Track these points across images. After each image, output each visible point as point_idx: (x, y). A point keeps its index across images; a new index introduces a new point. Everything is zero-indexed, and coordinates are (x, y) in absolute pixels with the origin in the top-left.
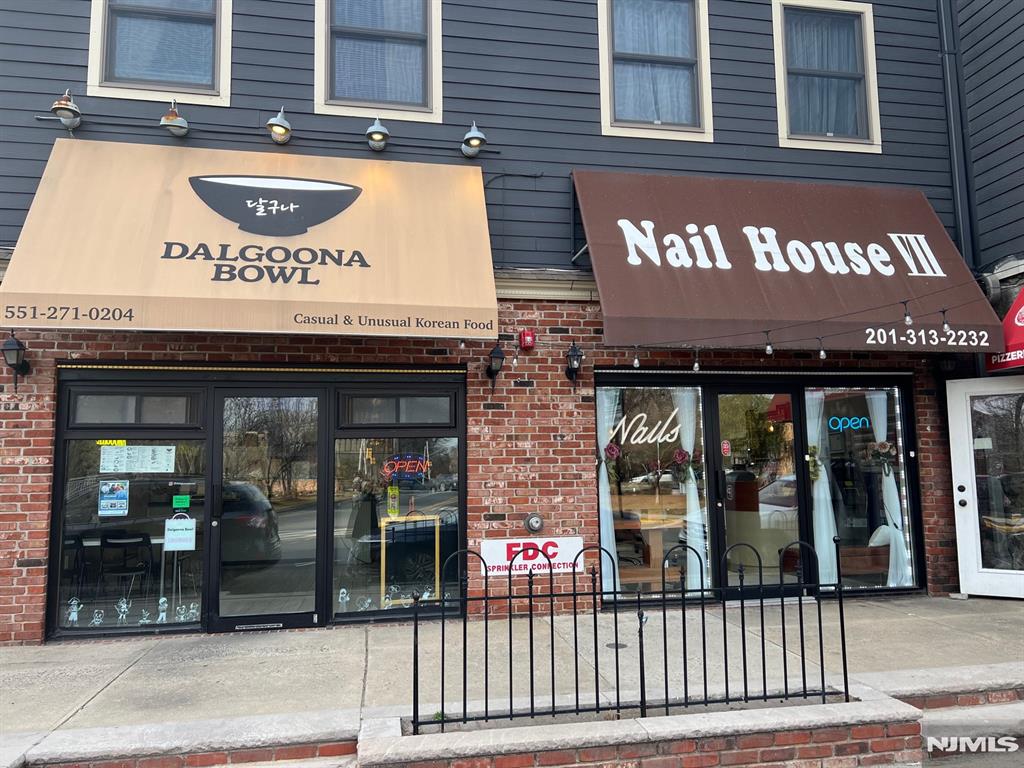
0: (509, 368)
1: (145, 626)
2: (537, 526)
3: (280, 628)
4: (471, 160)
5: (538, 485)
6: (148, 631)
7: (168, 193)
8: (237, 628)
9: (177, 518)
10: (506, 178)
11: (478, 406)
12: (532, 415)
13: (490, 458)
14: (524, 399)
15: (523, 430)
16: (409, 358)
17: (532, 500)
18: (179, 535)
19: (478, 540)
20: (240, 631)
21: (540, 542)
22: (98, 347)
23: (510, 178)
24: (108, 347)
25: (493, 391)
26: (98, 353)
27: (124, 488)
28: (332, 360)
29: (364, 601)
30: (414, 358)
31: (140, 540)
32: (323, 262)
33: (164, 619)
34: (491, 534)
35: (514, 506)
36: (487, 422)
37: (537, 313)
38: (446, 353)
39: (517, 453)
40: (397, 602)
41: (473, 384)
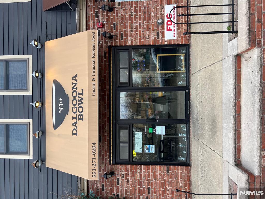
0: (109, 31)
1: (187, 140)
2: (161, 20)
3: (190, 101)
4: (43, 46)
5: (148, 21)
6: (188, 138)
7: (59, 135)
8: (189, 114)
9: (155, 131)
10: (48, 34)
11: (122, 42)
12: (125, 23)
13: (139, 37)
14: (119, 26)
15: (130, 26)
16: (107, 65)
17: (153, 23)
18: (161, 131)
19: (165, 41)
20: (190, 113)
21: (166, 20)
22: (105, 154)
23: (47, 33)
24: (106, 151)
25: (117, 36)
26: (107, 154)
27: (147, 146)
28: (108, 88)
29: (182, 77)
30: (107, 63)
31: (162, 142)
32: (76, 89)
33: (185, 134)
34: (163, 36)
35: (155, 29)
36: (127, 39)
37: (91, 22)
38: (105, 52)
39: (137, 28)
40: (183, 67)
41: (115, 44)
